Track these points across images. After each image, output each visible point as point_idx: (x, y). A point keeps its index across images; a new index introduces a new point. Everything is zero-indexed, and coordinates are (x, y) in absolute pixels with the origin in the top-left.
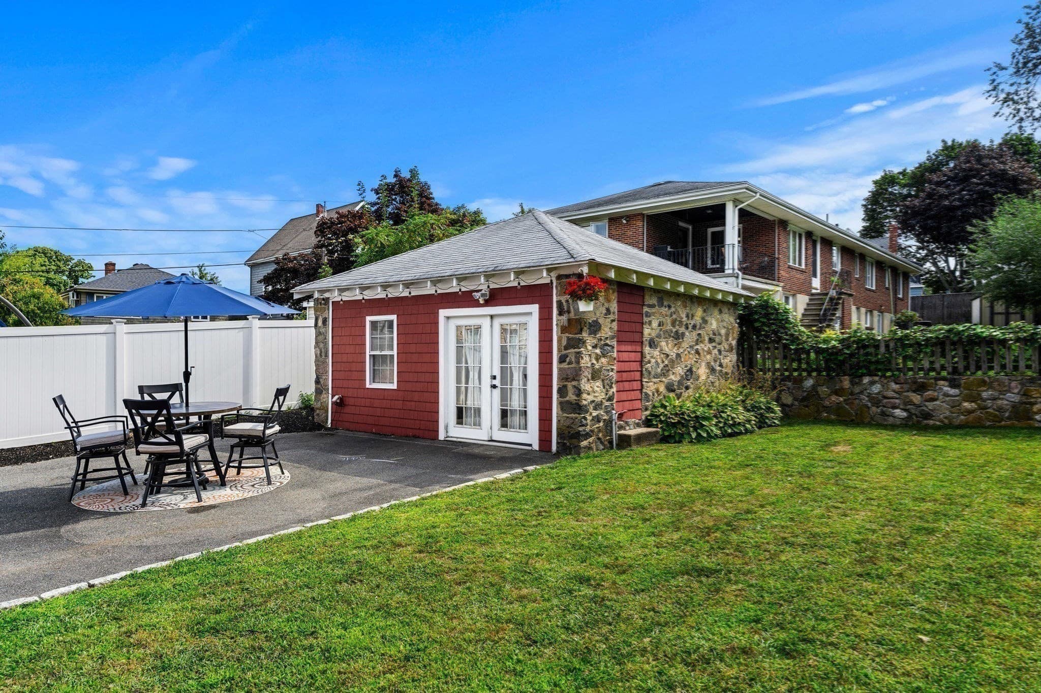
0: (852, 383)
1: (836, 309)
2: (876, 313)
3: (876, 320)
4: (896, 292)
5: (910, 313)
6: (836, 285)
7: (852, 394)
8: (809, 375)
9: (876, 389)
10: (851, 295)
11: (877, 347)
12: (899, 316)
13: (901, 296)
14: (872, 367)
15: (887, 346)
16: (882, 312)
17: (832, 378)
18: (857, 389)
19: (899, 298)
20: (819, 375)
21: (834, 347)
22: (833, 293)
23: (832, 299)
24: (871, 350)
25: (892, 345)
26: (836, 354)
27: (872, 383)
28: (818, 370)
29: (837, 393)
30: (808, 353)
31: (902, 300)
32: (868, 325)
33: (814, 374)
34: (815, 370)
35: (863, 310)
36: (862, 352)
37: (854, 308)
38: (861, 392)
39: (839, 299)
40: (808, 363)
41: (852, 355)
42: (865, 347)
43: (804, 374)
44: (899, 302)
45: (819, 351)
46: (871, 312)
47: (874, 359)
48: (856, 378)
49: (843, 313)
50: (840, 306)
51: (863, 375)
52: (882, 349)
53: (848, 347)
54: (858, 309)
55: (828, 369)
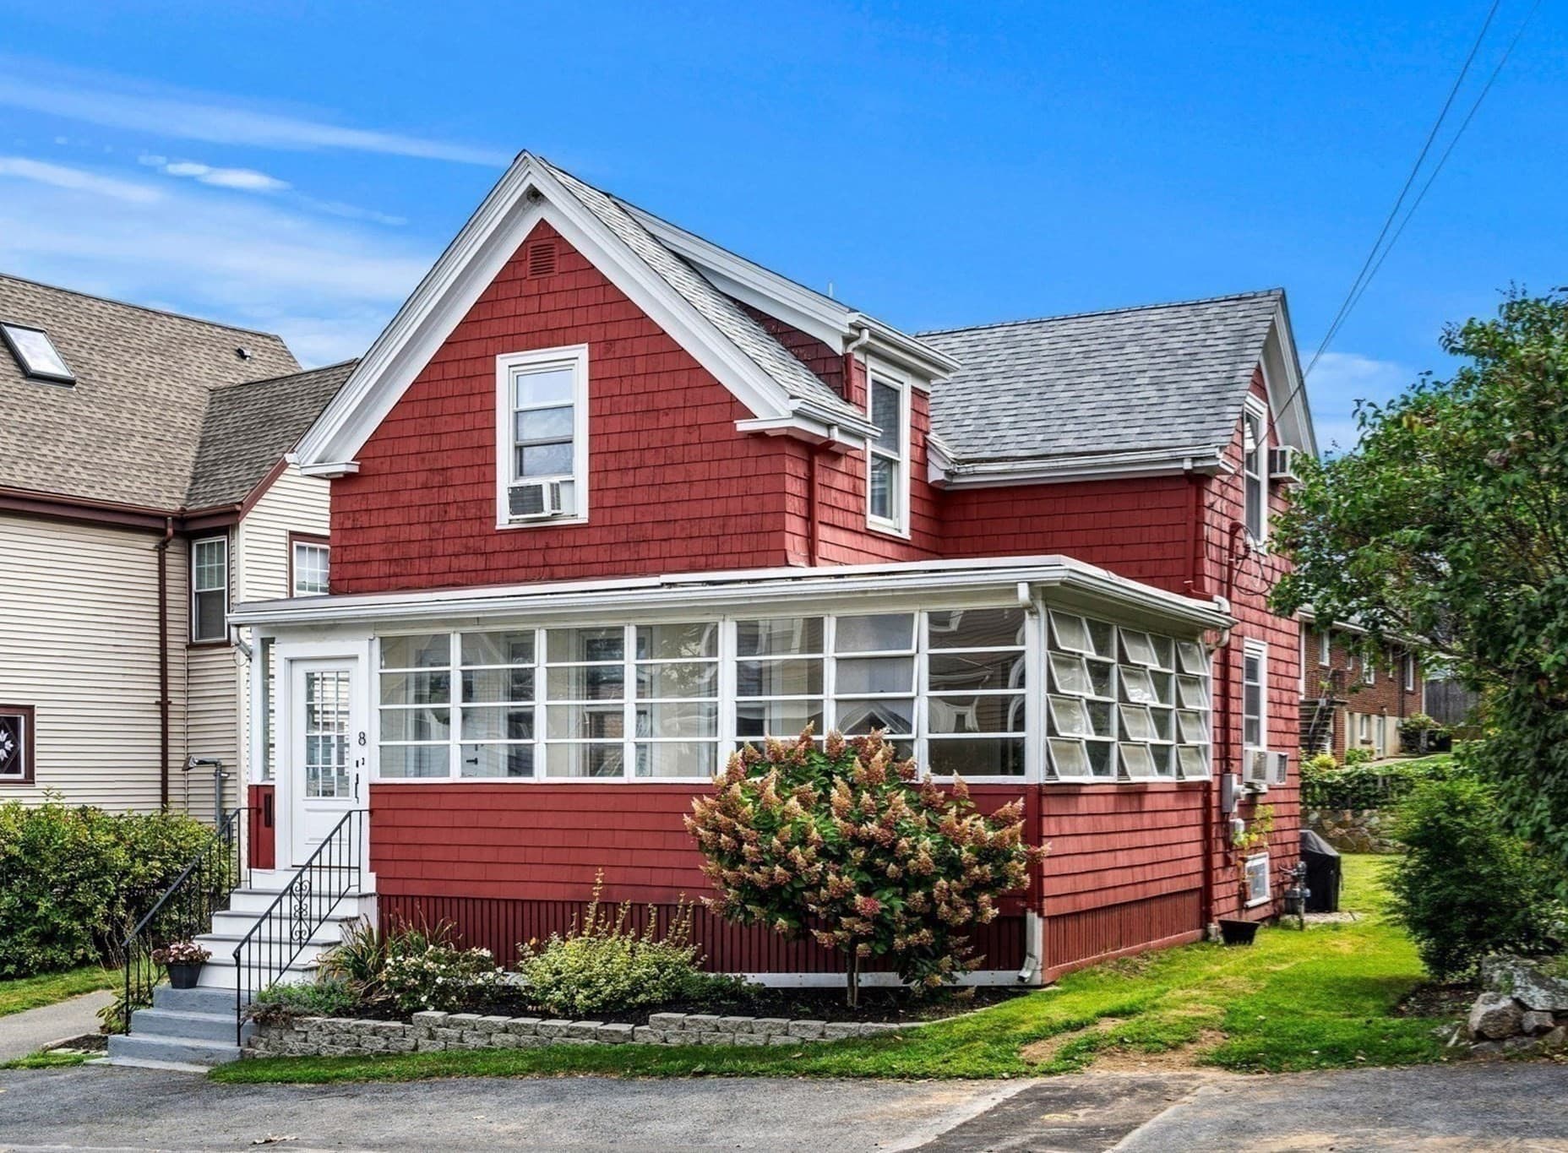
0: (1354, 816)
1: (1327, 725)
2: (1375, 718)
3: (1374, 728)
4: (1403, 682)
5: (1423, 717)
6: (1327, 692)
7: (1354, 826)
8: (1315, 809)
9: (1375, 821)
10: (1343, 704)
11: (1375, 782)
12: (1407, 720)
13: (1410, 688)
14: (1372, 801)
15: (1384, 781)
16: (1382, 715)
17: (1336, 812)
18: (1358, 822)
19: (1408, 692)
20: (1324, 808)
21: (1338, 782)
22: (1323, 702)
23: (1322, 710)
24: (1371, 785)
25: (1388, 780)
26: (1340, 788)
27: (1371, 816)
28: (1322, 804)
29: (1341, 825)
30: (1313, 787)
31: (1412, 694)
32: (1364, 737)
33: (1319, 807)
34: (1319, 804)
35: (1358, 716)
36: (1362, 786)
37: (1347, 714)
38: (1362, 825)
39: (1331, 710)
40: (1313, 798)
41: (1354, 790)
42: (1365, 782)
43: (1310, 808)
44: (1408, 698)
45: (1324, 786)
46: (1368, 716)
47: (1373, 793)
48: (1357, 812)
49: (1335, 729)
50: (1331, 722)
51: (1364, 808)
52: (1380, 784)
53: (1350, 782)
54: (1351, 714)
55: (1332, 802)
